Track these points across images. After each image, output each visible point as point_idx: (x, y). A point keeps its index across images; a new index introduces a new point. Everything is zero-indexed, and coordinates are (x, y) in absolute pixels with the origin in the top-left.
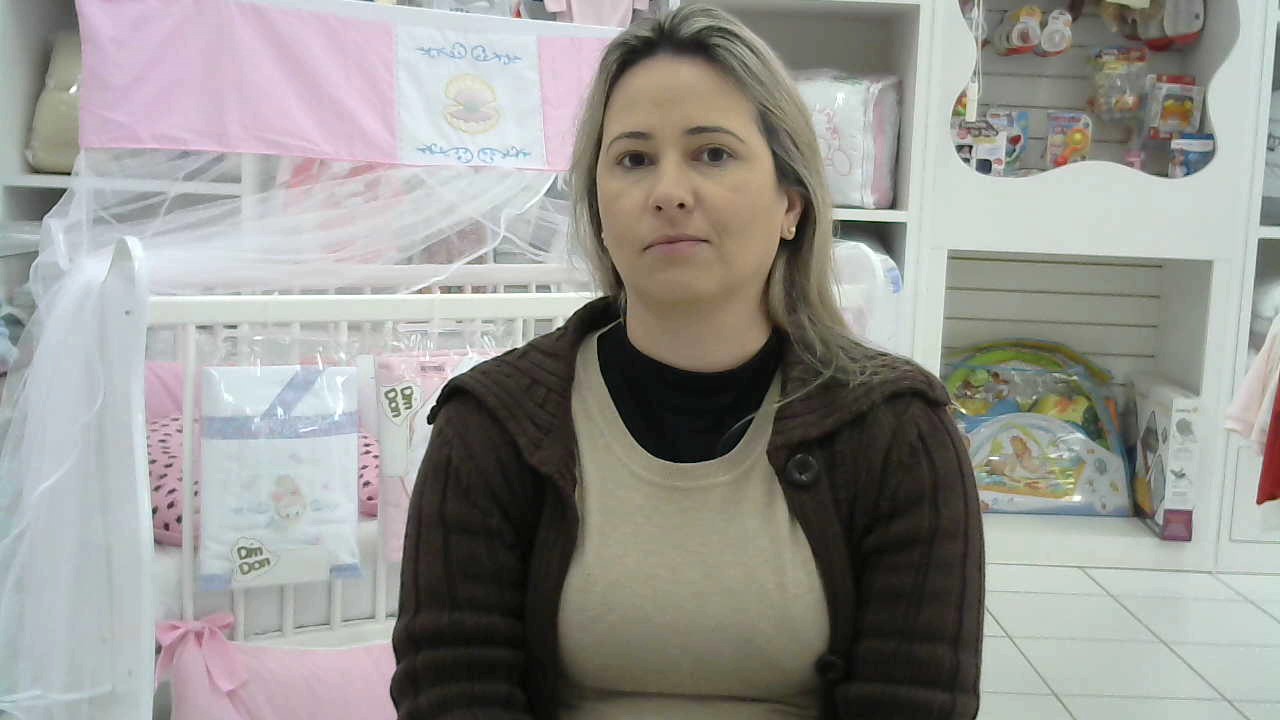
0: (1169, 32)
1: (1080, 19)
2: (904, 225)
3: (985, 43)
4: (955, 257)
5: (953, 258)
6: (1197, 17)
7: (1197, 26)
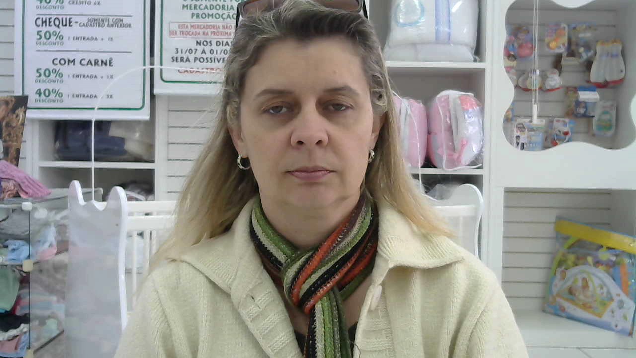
0: (608, 79)
1: (563, 74)
2: (481, 176)
3: (517, 86)
4: (509, 192)
5: (507, 192)
6: (622, 71)
7: (622, 75)
